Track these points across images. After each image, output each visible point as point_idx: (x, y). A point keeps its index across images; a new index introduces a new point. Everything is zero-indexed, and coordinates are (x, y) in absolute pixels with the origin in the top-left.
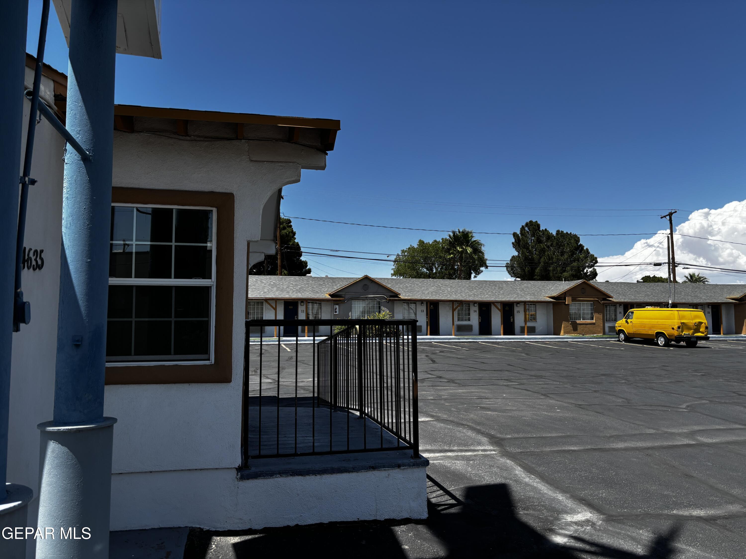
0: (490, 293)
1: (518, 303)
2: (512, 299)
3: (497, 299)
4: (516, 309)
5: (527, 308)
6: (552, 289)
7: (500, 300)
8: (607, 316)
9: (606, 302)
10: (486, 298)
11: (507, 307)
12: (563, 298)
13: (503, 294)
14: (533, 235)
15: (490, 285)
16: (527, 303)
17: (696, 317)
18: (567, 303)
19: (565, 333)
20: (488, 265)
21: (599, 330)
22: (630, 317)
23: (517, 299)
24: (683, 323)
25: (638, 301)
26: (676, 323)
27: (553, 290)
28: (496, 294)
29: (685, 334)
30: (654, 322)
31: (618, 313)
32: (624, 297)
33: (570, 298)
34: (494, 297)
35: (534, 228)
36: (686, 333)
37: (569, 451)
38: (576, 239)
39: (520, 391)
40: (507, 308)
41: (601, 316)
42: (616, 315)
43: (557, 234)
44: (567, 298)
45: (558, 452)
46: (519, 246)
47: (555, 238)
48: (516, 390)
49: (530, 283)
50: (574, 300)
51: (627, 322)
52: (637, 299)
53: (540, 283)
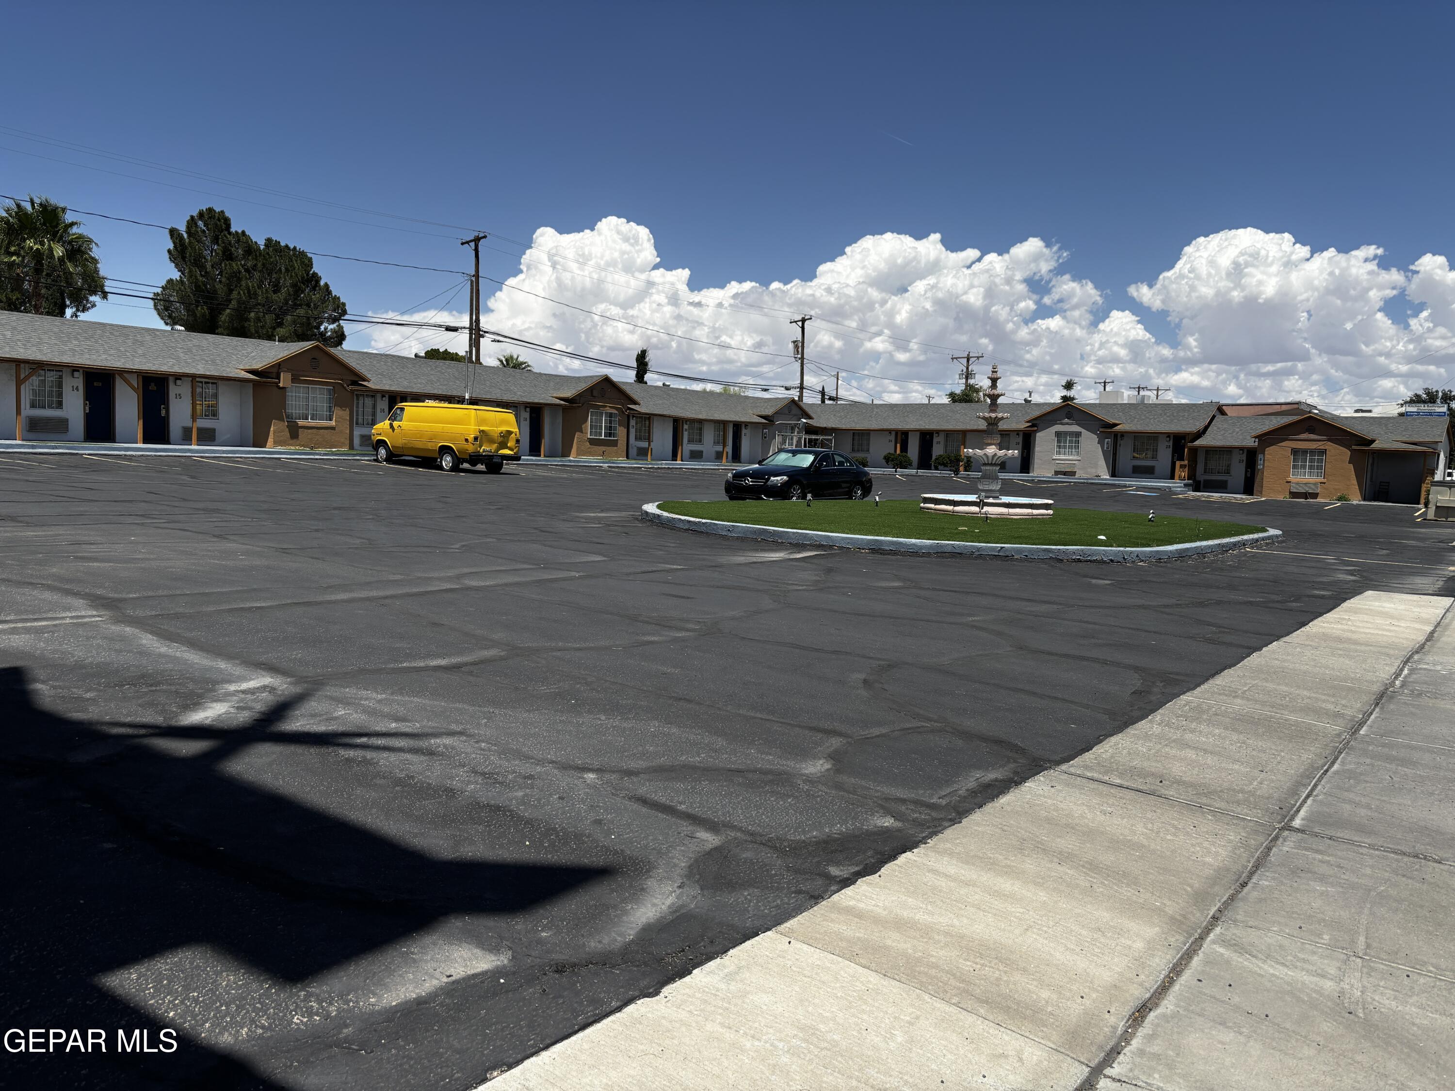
0: (112, 352)
1: (178, 377)
2: (165, 368)
3: (129, 366)
4: (173, 390)
5: (199, 390)
6: (253, 354)
7: (137, 367)
8: (357, 415)
9: (356, 388)
10: (102, 360)
11: (153, 384)
12: (274, 375)
13: (144, 355)
14: (215, 240)
15: (111, 333)
16: (198, 379)
17: (503, 422)
18: (281, 385)
19: (277, 443)
20: (107, 289)
21: (342, 440)
22: (398, 418)
23: (176, 369)
24: (483, 431)
25: (414, 390)
26: (471, 430)
27: (253, 358)
28: (128, 354)
29: (484, 451)
30: (438, 427)
31: (378, 410)
32: (389, 382)
33: (289, 375)
34: (123, 360)
35: (216, 224)
36: (486, 448)
37: (250, 609)
38: (305, 261)
39: (168, 531)
40: (153, 387)
41: (345, 414)
42: (374, 414)
43: (266, 245)
44: (282, 374)
45: (231, 611)
46: (184, 258)
47: (260, 254)
48: (160, 531)
49: (207, 340)
50: (295, 379)
51: (391, 426)
52: (413, 388)
53: (227, 339)
